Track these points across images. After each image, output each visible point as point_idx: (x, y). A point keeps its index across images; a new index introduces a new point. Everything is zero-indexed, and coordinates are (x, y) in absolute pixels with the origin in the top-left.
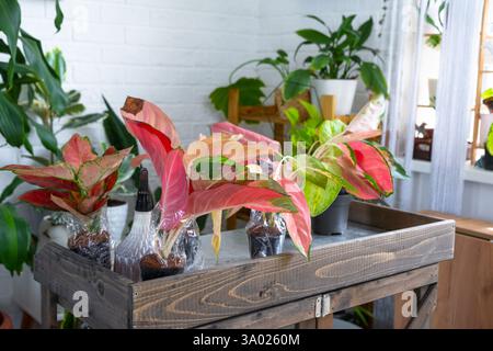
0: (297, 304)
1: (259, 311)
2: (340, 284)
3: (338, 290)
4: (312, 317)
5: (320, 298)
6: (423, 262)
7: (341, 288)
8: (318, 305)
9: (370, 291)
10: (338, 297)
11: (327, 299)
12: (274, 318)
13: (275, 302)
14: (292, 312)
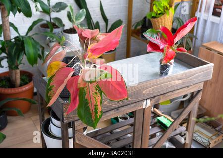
0: (135, 104)
1: (118, 108)
2: (154, 95)
3: (154, 97)
4: (141, 107)
5: (145, 101)
6: (195, 83)
7: (156, 96)
8: (144, 103)
9: (169, 96)
10: (153, 100)
11: (149, 101)
12: (125, 110)
13: (124, 104)
14: (133, 107)
